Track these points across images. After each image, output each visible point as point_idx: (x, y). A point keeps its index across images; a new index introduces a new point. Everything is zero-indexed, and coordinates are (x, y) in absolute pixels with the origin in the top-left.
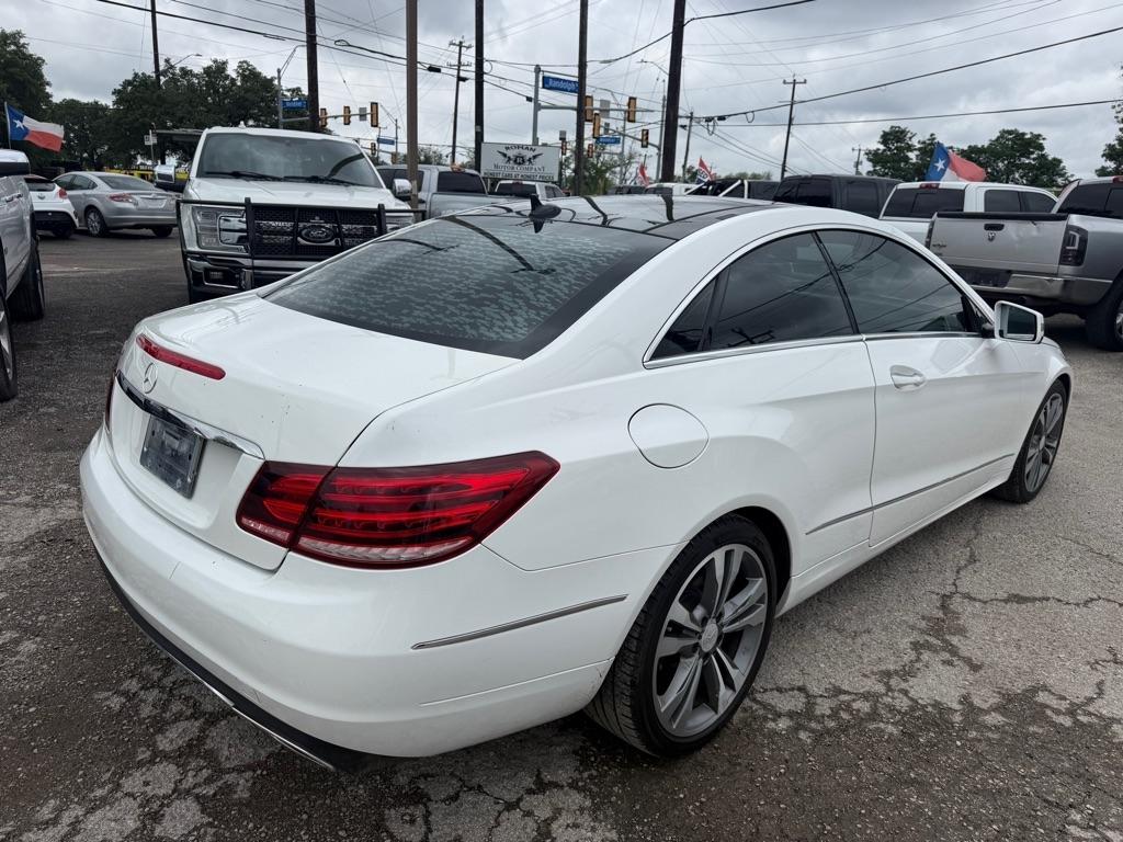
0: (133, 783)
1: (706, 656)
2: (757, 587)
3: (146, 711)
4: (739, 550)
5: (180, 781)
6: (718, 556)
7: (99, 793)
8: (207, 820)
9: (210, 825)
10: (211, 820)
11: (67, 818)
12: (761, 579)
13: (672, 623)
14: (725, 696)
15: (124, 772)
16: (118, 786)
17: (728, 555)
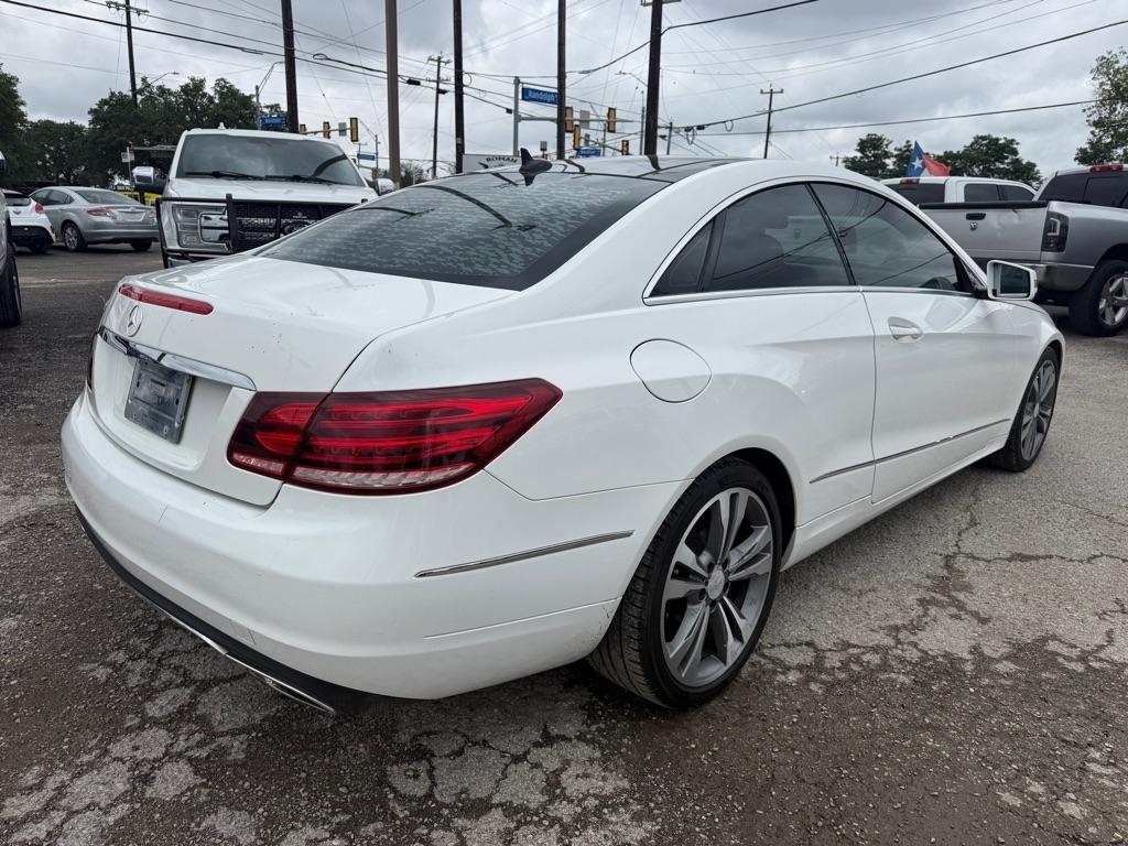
0: (121, 748)
1: (713, 604)
2: (762, 536)
3: (133, 681)
4: (744, 494)
5: (172, 745)
6: (723, 498)
7: (86, 758)
8: (199, 781)
9: (204, 785)
10: (205, 780)
11: (51, 783)
12: (766, 527)
13: (678, 565)
14: (734, 648)
15: (113, 738)
16: (106, 752)
17: (733, 498)
